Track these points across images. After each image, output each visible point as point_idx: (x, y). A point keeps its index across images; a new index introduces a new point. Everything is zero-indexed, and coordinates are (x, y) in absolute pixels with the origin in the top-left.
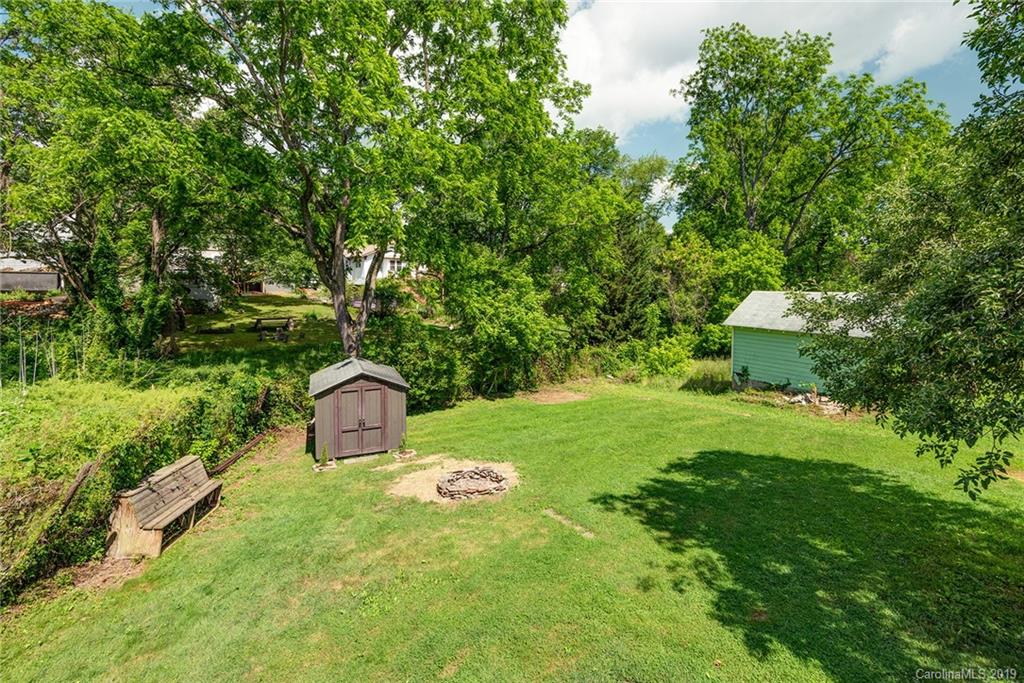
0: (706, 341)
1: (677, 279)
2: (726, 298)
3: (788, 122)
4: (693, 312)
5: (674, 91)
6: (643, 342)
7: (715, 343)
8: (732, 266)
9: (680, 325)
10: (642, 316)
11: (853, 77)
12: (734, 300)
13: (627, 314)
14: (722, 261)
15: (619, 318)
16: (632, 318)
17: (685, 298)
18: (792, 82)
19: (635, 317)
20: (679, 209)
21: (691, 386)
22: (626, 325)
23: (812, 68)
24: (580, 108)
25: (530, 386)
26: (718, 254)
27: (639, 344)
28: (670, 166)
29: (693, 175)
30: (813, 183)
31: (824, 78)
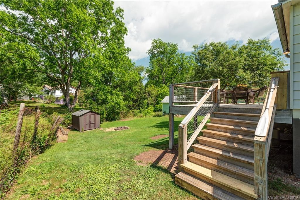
0: (156, 108)
1: (149, 95)
2: (160, 99)
3: (170, 62)
4: (153, 102)
5: (146, 52)
6: (143, 109)
7: (158, 109)
8: (160, 92)
9: (150, 105)
10: (142, 103)
11: (182, 54)
12: (161, 99)
13: (139, 103)
14: (158, 91)
15: (137, 104)
16: (140, 104)
17: (151, 99)
18: (171, 53)
19: (141, 103)
20: (147, 80)
21: (154, 116)
22: (138, 106)
23: (174, 50)
24: (128, 53)
25: (119, 119)
26: (158, 89)
27: (142, 110)
28: (145, 69)
29: (150, 71)
30: (175, 74)
31: (177, 53)
